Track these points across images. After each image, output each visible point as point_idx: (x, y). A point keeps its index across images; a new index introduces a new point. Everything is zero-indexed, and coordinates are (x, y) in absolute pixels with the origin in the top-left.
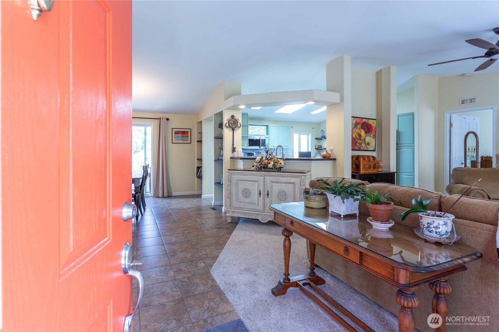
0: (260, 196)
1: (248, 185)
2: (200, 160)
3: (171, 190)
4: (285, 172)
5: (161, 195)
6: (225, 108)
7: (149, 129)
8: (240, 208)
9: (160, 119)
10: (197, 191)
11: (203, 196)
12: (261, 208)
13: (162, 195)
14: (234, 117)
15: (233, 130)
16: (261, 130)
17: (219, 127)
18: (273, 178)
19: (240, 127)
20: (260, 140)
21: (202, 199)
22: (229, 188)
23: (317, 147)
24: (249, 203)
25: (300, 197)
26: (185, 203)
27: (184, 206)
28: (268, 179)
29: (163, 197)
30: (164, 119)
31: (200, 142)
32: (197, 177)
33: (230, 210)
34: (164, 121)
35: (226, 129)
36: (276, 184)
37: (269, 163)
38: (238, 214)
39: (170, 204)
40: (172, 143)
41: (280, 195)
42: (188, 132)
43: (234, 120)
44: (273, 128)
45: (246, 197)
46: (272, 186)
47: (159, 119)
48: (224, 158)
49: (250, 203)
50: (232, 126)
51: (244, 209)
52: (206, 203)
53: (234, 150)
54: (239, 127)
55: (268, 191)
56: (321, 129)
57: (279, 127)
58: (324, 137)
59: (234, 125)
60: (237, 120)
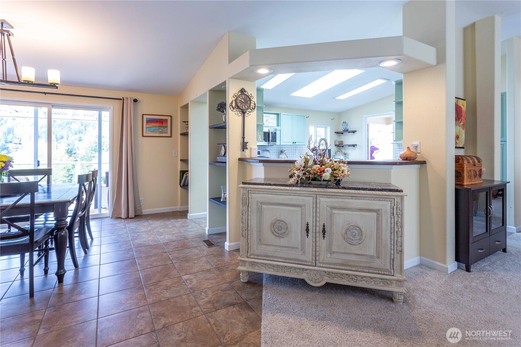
0: (308, 235)
1: (283, 213)
2: (185, 161)
3: (140, 206)
4: (359, 189)
5: (123, 216)
6: (231, 76)
7: (106, 115)
8: (266, 256)
9: (123, 100)
10: (181, 206)
11: (191, 215)
12: (308, 256)
13: (126, 215)
14: (245, 91)
15: (244, 113)
16: (270, 119)
17: (218, 110)
18: (333, 200)
19: (254, 109)
20: (269, 133)
21: (188, 221)
22: (245, 217)
23: (338, 144)
24: (285, 247)
25: (391, 239)
26: (161, 230)
27: (159, 237)
28: (324, 201)
29: (128, 217)
30: (129, 100)
31: (185, 135)
32: (181, 185)
33: (246, 259)
34: (129, 105)
35: (233, 111)
36: (341, 212)
37: (324, 171)
38: (262, 268)
39: (136, 233)
40: (143, 136)
41: (348, 233)
42: (166, 120)
43: (245, 97)
44: (285, 118)
45: (279, 236)
46: (331, 215)
47: (121, 99)
48: (229, 160)
49: (288, 247)
50: (242, 106)
51: (275, 259)
52: (195, 229)
53: (244, 146)
54: (252, 108)
55: (324, 226)
56: (344, 121)
57: (293, 116)
58: (347, 131)
59: (244, 105)
60: (249, 98)
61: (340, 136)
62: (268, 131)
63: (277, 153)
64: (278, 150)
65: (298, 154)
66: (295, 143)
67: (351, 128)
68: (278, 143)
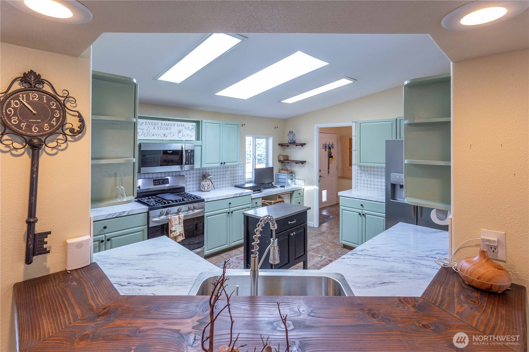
15: (33, 146)
16: (184, 130)
19: (79, 133)
20: (182, 151)
23: (282, 159)
44: (209, 128)
50: (29, 126)
54: (72, 131)
56: (290, 130)
57: (221, 125)
58: (293, 143)
59: (38, 123)
60: (58, 100)
61: (285, 148)
62: (180, 149)
63: (198, 178)
64: (200, 173)
65: (229, 177)
66: (224, 163)
67: (299, 139)
68: (197, 165)
